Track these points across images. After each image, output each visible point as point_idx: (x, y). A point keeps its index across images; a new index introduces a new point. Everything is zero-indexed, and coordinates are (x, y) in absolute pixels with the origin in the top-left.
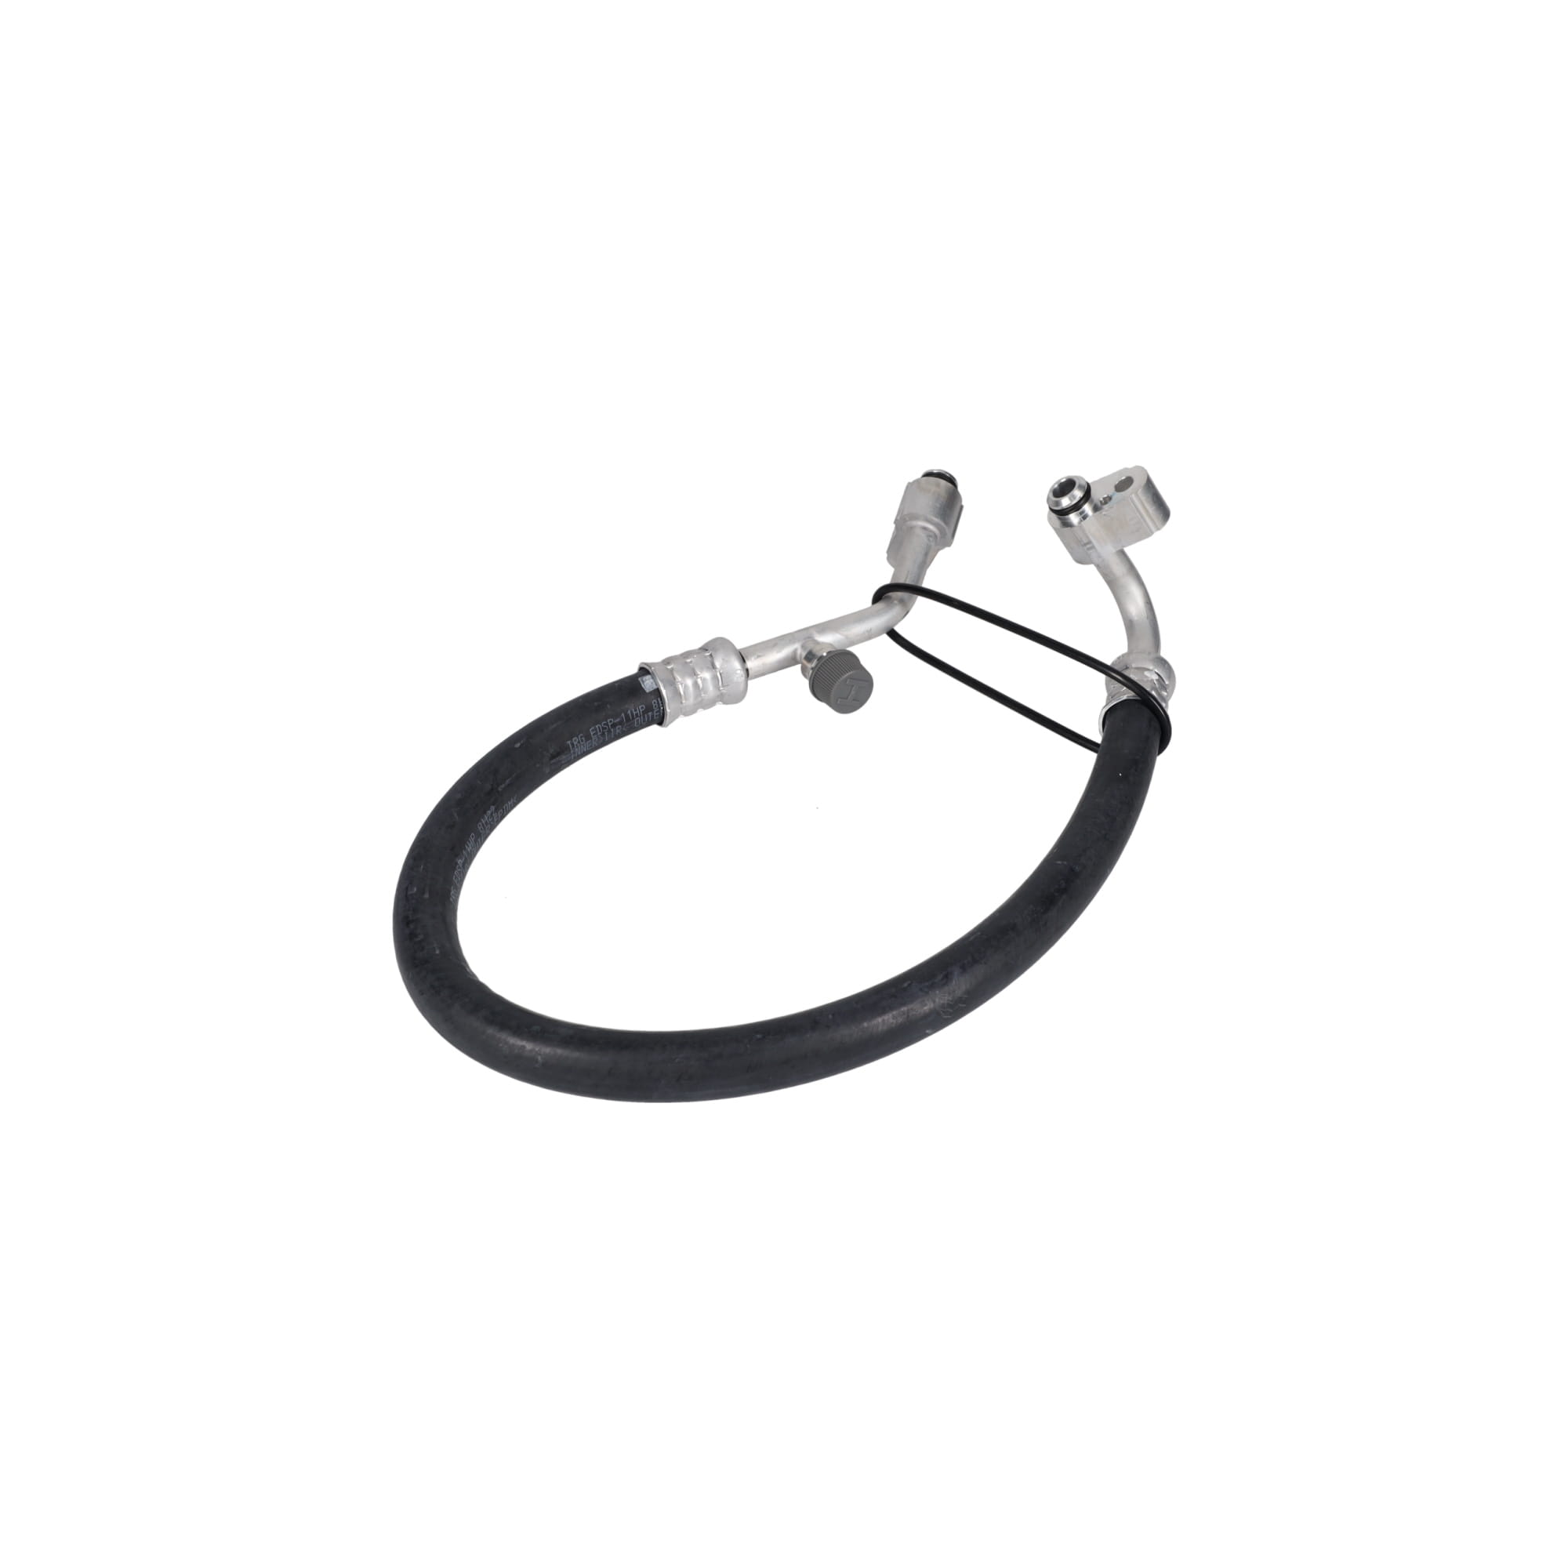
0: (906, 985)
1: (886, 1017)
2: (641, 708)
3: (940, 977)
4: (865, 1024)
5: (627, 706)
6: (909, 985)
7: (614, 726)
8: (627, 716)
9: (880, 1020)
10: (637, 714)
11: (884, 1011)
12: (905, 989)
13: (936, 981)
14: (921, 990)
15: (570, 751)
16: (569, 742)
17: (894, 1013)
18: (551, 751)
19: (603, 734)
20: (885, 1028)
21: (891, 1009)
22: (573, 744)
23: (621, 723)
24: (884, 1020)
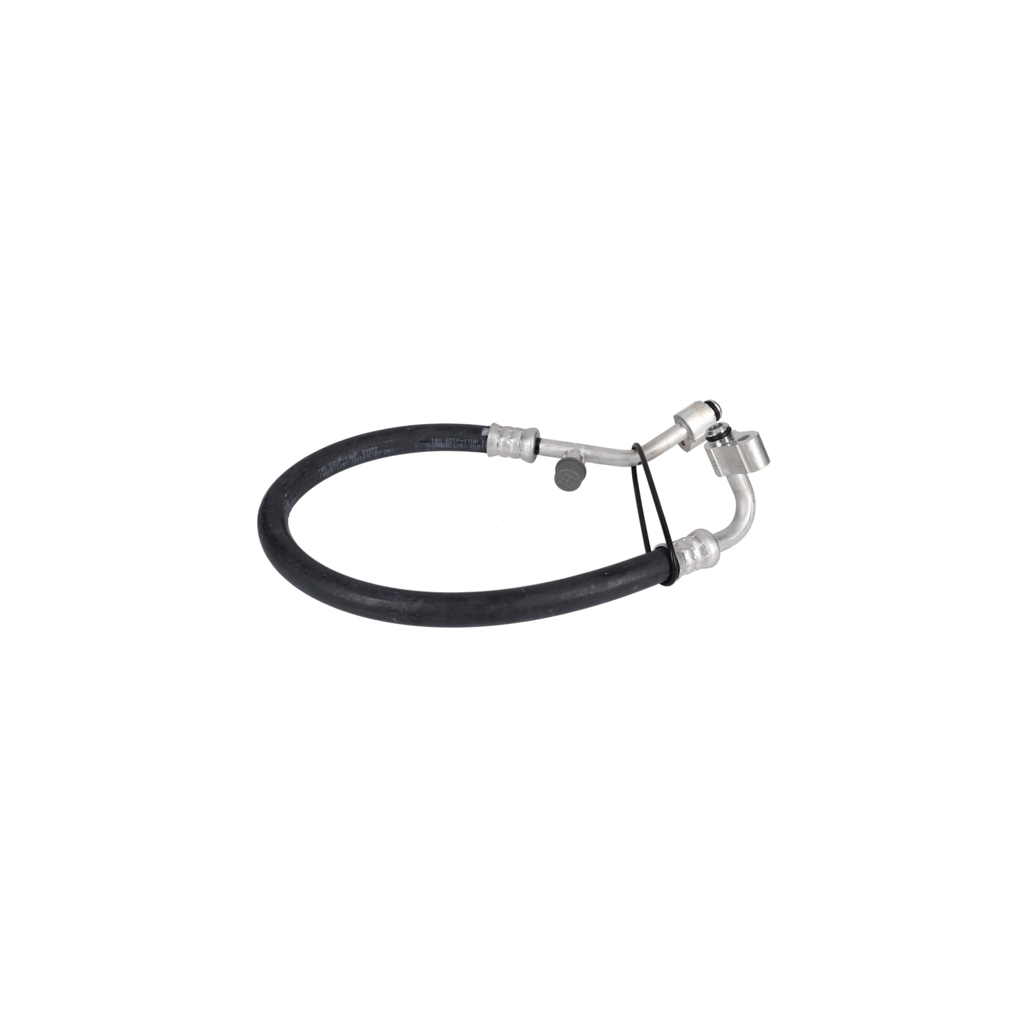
0: (396, 593)
1: (375, 600)
2: (475, 441)
3: (412, 599)
4: (364, 597)
5: (469, 437)
6: (397, 594)
7: (459, 442)
8: (467, 441)
9: (371, 599)
10: (472, 443)
11: (376, 597)
12: (393, 594)
13: (409, 599)
14: (399, 599)
15: (432, 443)
16: (433, 439)
17: (380, 600)
18: (422, 438)
19: (453, 444)
20: (371, 604)
21: (380, 598)
22: (434, 441)
23: (463, 443)
24: (373, 601)
